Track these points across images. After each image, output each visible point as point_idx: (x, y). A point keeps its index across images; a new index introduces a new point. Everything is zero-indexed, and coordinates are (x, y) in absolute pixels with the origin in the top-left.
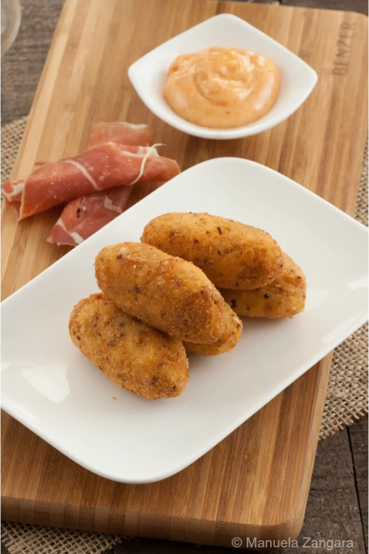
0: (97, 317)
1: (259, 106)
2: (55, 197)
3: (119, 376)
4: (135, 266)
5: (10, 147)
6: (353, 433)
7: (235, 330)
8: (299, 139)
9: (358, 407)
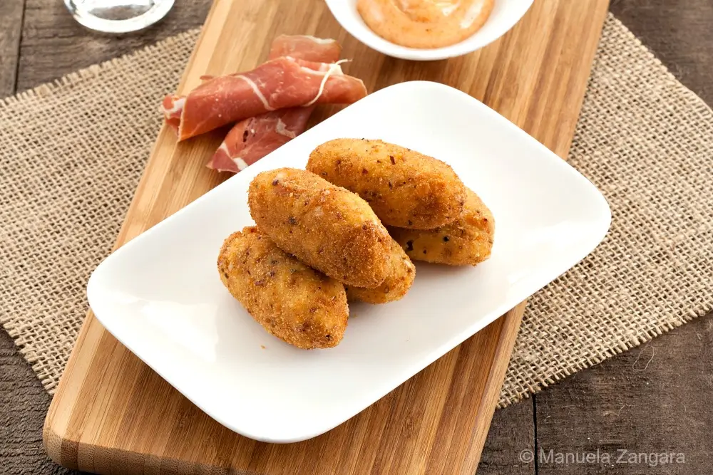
0: (247, 252)
1: (466, 24)
2: (220, 116)
3: (268, 321)
4: (291, 195)
5: (181, 60)
6: (539, 402)
7: (406, 275)
8: (512, 64)
9: (548, 373)
